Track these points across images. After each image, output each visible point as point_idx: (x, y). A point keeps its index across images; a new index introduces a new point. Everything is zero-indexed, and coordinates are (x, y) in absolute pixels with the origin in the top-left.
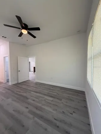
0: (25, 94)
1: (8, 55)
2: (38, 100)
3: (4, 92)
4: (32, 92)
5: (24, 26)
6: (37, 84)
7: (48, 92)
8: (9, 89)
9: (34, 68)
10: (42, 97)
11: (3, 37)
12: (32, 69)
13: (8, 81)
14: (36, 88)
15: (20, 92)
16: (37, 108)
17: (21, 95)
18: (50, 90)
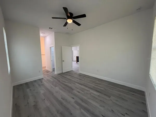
0: (70, 85)
1: (54, 45)
2: (83, 93)
3: (52, 80)
4: (76, 84)
5: (69, 15)
6: (81, 75)
7: (94, 86)
8: (55, 78)
9: (78, 58)
10: (87, 90)
11: (50, 28)
12: (75, 59)
13: (54, 70)
14: (80, 79)
15: (65, 82)
16: (82, 100)
17: (66, 85)
18: (96, 83)
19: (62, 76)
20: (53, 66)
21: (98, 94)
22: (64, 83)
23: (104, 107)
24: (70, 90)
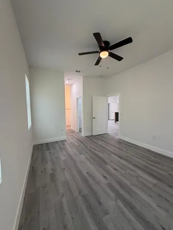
0: (101, 155)
1: (81, 95)
2: (123, 172)
3: (77, 144)
4: (112, 155)
5: (103, 45)
6: (121, 142)
7: (145, 163)
8: (82, 143)
9: (117, 114)
10: (131, 170)
12: (113, 116)
13: (80, 131)
14: (120, 149)
15: (95, 149)
16: (121, 184)
17: (95, 154)
18: (149, 160)
19: (91, 140)
20: (80, 124)
21: (155, 181)
22: (94, 151)
23: (167, 211)
24: (101, 163)
